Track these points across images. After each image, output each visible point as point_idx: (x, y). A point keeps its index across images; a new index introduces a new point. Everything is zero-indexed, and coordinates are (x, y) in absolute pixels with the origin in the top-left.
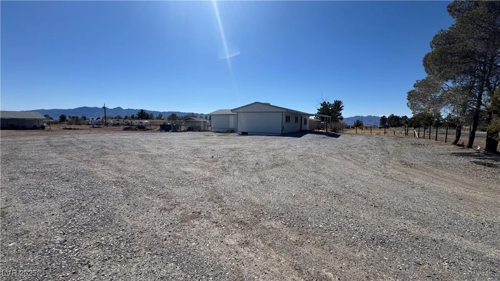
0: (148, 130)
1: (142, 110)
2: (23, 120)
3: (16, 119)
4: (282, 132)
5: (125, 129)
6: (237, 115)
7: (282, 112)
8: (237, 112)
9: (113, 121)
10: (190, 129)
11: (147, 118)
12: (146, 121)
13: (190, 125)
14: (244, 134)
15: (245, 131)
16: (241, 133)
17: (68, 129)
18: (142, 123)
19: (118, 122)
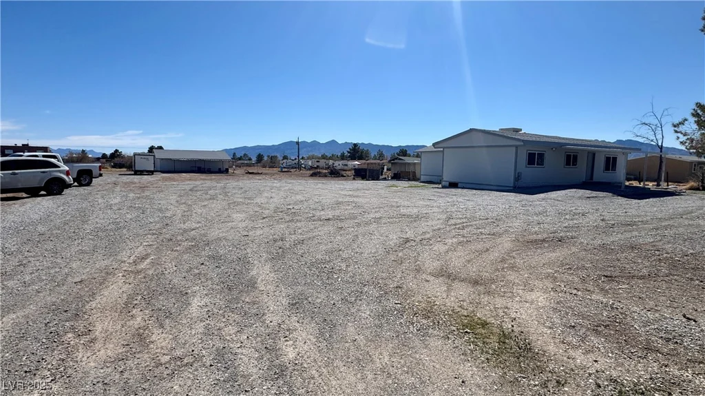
0: (343, 176)
1: (355, 145)
2: (209, 161)
3: (203, 160)
4: (514, 183)
5: (313, 175)
6: (443, 151)
7: (517, 147)
8: (444, 148)
9: (312, 163)
10: (397, 177)
11: (360, 158)
12: (356, 163)
13: (396, 170)
14: (453, 185)
15: (453, 180)
16: (447, 184)
17: (250, 173)
18: (347, 165)
19: (318, 164)
